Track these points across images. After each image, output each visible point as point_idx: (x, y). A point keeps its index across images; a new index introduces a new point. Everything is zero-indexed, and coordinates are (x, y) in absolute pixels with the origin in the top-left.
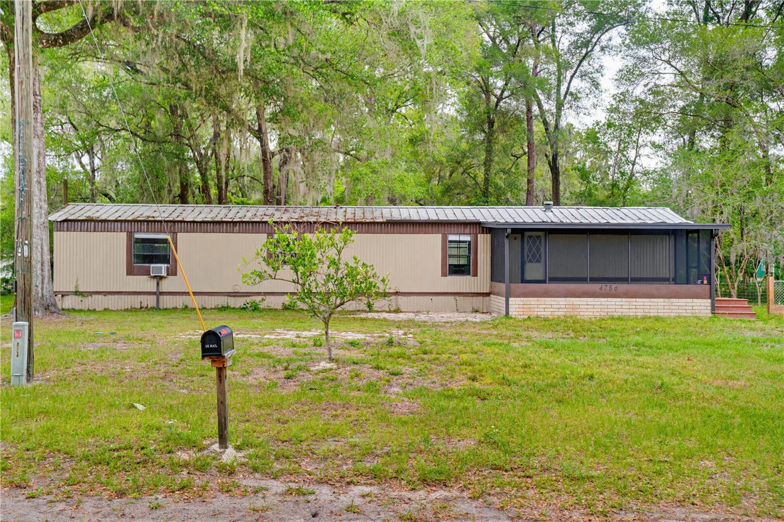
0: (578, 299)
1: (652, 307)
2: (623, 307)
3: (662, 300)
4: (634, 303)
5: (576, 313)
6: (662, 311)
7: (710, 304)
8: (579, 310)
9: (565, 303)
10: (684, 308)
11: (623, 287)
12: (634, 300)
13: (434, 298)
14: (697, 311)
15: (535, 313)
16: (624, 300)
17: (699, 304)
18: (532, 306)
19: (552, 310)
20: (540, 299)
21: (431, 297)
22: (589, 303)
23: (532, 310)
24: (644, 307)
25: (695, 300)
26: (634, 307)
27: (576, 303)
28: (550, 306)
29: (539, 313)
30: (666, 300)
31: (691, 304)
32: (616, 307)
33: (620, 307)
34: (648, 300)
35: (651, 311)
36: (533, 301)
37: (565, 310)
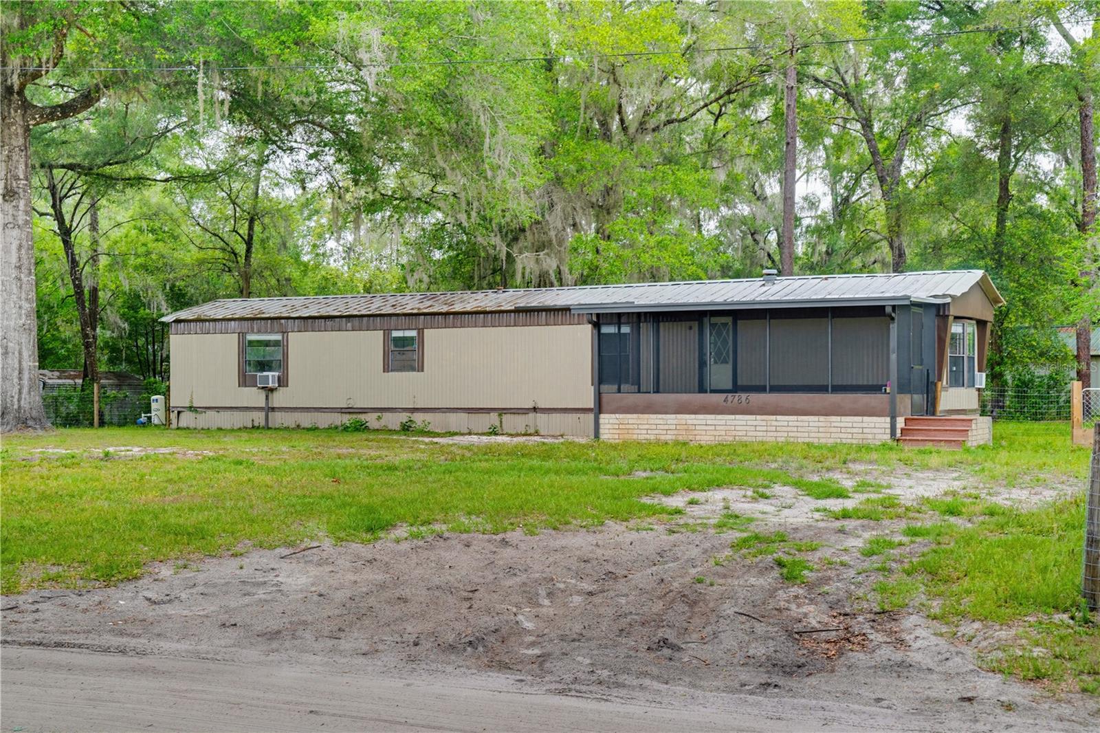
0: (693, 416)
1: (800, 429)
2: (758, 428)
3: (816, 418)
4: (775, 423)
5: (691, 437)
6: (816, 435)
7: (889, 426)
8: (696, 432)
9: (675, 422)
10: (849, 430)
11: (756, 398)
12: (774, 417)
13: (582, 416)
14: (870, 436)
15: (635, 437)
16: (759, 417)
17: (873, 425)
18: (631, 427)
19: (656, 432)
20: (641, 416)
21: (579, 415)
22: (709, 422)
23: (630, 431)
24: (789, 429)
25: (866, 419)
26: (774, 429)
27: (690, 422)
28: (654, 427)
29: (641, 437)
30: (822, 418)
31: (859, 425)
32: (748, 428)
33: (753, 428)
34: (795, 418)
35: (799, 435)
36: (632, 418)
37: (675, 432)
